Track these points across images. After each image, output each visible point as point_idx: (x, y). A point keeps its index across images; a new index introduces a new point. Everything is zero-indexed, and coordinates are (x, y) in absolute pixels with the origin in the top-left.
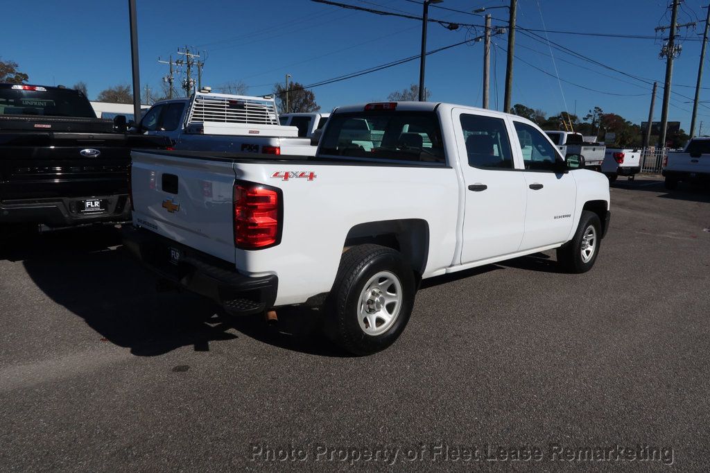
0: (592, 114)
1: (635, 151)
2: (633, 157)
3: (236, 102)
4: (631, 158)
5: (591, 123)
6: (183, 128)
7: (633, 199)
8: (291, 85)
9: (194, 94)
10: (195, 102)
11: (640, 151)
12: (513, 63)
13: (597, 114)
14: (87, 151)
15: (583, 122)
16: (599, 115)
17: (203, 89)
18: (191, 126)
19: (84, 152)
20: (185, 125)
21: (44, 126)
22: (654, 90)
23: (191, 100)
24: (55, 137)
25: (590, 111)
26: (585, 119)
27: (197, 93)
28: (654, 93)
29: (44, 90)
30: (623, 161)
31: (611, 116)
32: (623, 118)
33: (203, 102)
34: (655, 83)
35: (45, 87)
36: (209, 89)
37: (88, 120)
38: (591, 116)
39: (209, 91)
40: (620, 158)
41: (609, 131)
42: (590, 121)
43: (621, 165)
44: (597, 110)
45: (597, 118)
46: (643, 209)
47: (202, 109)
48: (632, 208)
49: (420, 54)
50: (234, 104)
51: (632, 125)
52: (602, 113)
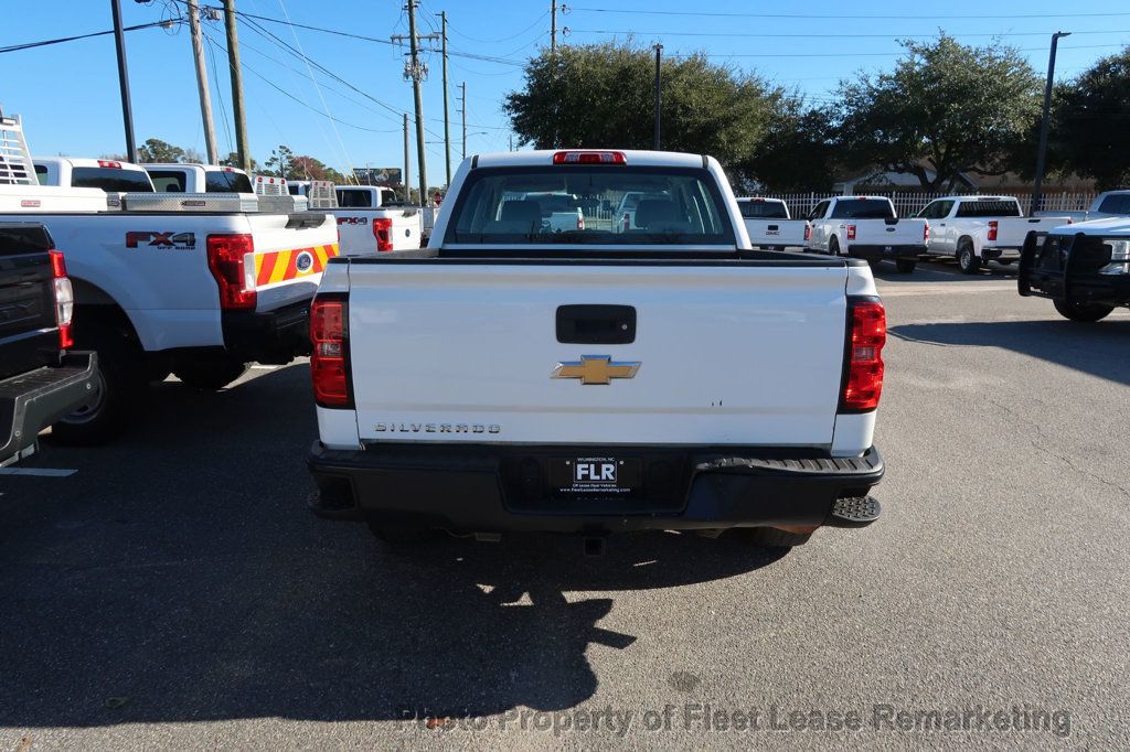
0: (277, 156)
13: (284, 157)
16: (288, 158)
22: (405, 125)
25: (274, 152)
28: (405, 129)
31: (308, 161)
32: (323, 163)
34: (405, 115)
38: (276, 159)
42: (276, 168)
44: (284, 151)
45: (286, 163)
52: (293, 155)
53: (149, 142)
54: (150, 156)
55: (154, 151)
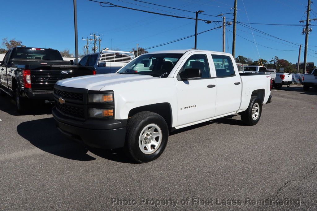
0: (274, 59)
1: (289, 74)
2: (289, 77)
3: (119, 54)
4: (288, 77)
5: (273, 64)
6: (97, 65)
7: (288, 94)
8: (139, 49)
9: (102, 51)
10: (102, 54)
11: (292, 74)
12: (235, 37)
13: (276, 60)
14: (63, 72)
15: (270, 63)
16: (277, 60)
17: (106, 49)
18: (101, 64)
19: (62, 73)
20: (98, 63)
21: (44, 64)
22: (300, 48)
23: (101, 53)
24: (52, 66)
25: (273, 58)
26: (270, 62)
27: (103, 50)
29: (44, 50)
30: (284, 78)
31: (283, 60)
32: (288, 61)
33: (105, 54)
34: (300, 45)
35: (44, 49)
36: (108, 49)
37: (61, 61)
38: (273, 60)
39: (108, 50)
40: (283, 77)
41: (281, 67)
42: (273, 63)
43: (283, 80)
44: (276, 58)
45: (276, 61)
46: (293, 98)
47: (105, 57)
48: (287, 98)
49: (195, 34)
50: (117, 55)
51: (292, 64)
52: (278, 59)
53: (239, 57)
54: (238, 60)
55: (240, 59)
